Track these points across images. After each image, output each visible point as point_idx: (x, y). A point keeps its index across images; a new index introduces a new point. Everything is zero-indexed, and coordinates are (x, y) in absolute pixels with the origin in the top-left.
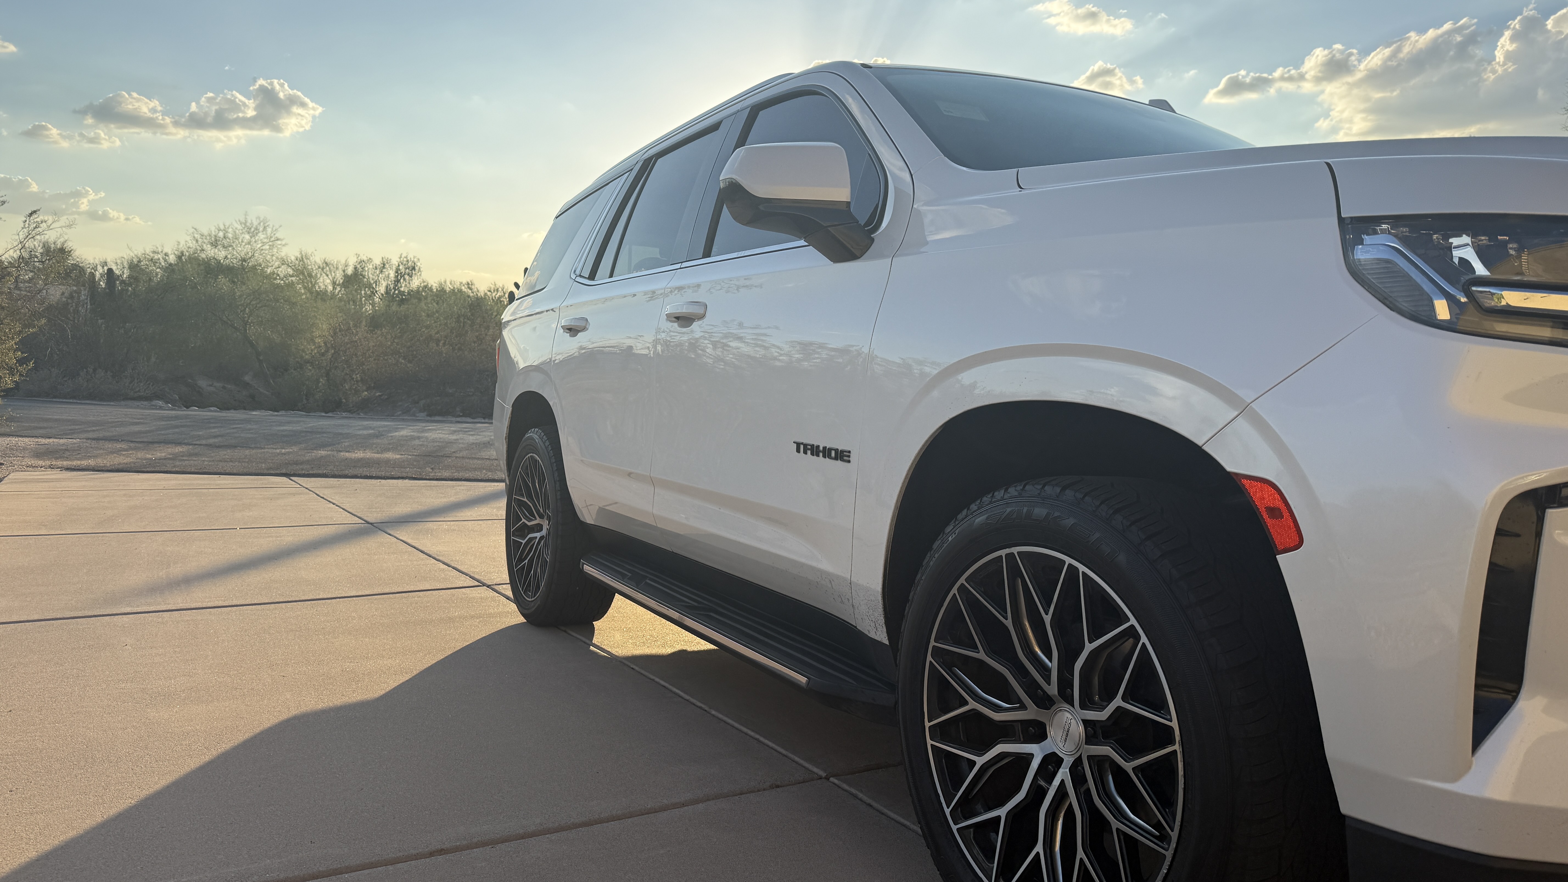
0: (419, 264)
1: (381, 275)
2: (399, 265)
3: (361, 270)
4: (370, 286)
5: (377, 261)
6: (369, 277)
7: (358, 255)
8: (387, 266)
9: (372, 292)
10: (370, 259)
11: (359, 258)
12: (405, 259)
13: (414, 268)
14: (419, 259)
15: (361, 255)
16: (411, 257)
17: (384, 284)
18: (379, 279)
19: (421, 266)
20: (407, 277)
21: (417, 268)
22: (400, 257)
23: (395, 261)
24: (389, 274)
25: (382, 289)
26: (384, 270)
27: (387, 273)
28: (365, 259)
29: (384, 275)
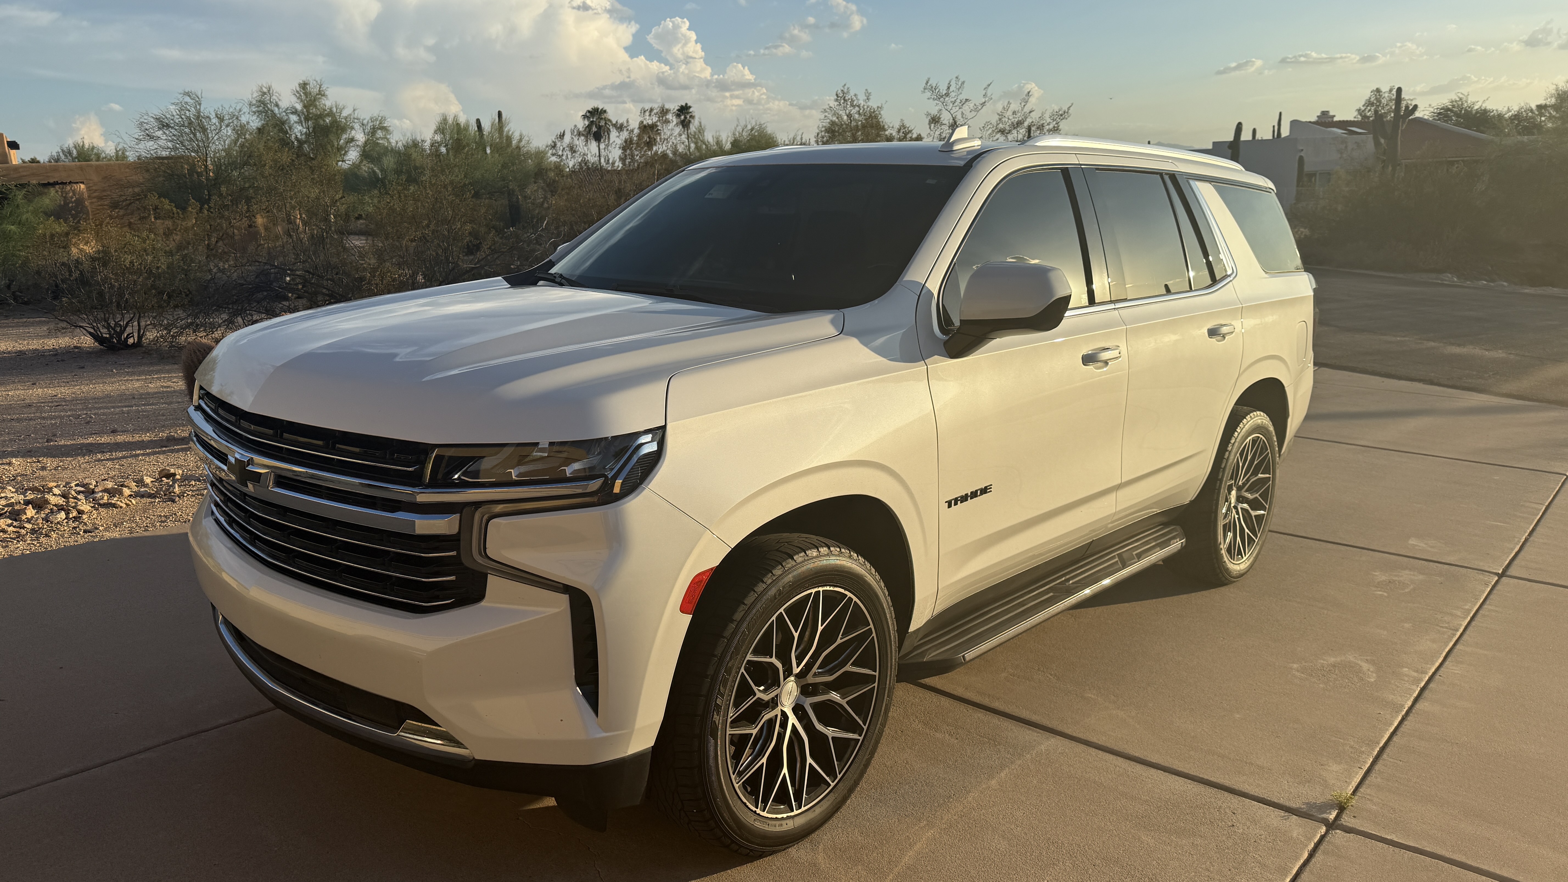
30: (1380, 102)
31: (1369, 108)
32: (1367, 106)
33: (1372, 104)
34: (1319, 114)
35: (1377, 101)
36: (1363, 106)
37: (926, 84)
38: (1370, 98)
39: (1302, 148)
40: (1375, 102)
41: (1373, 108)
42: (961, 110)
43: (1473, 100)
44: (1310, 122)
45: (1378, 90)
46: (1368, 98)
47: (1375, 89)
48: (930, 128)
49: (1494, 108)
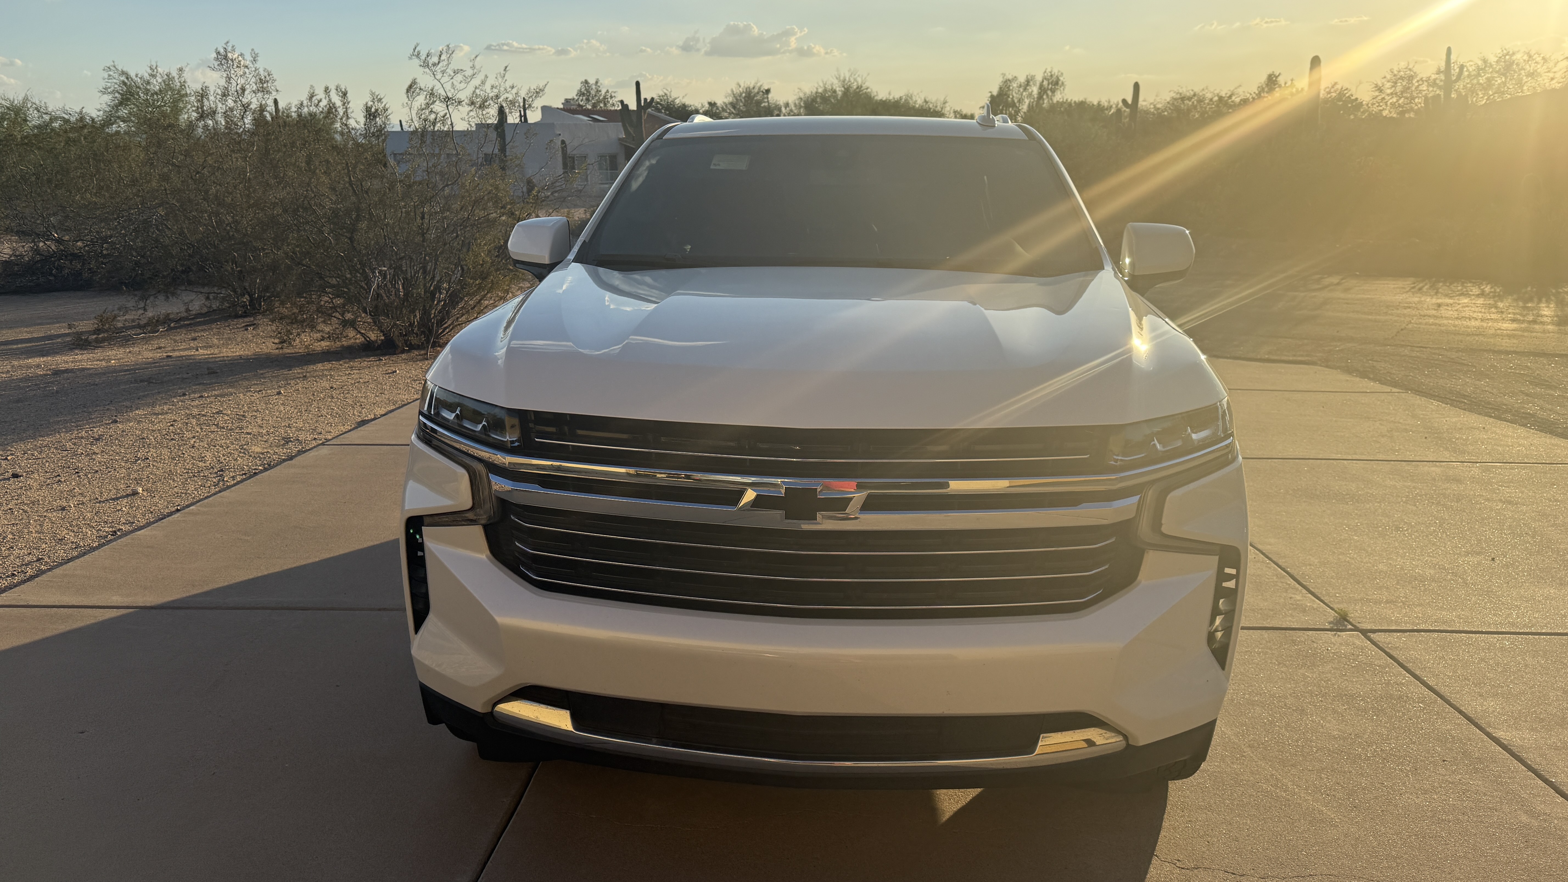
0: (1061, 79)
1: (1024, 93)
2: (1043, 81)
3: (1007, 89)
4: (1013, 105)
5: (1022, 79)
6: (1013, 96)
7: (1004, 75)
8: (1031, 83)
9: (1015, 112)
10: (1015, 77)
11: (1005, 77)
12: (1049, 74)
13: (1057, 83)
14: (1062, 74)
15: (1007, 74)
16: (1055, 71)
17: (1027, 101)
18: (1023, 97)
19: (1064, 80)
20: (1049, 93)
21: (1060, 83)
22: (1045, 72)
23: (1039, 78)
24: (1032, 91)
25: (1024, 108)
26: (1028, 88)
27: (1030, 90)
28: (1010, 77)
29: (1027, 93)
30: (589, 92)
31: (581, 98)
32: (580, 96)
33: (583, 94)
34: (563, 102)
35: (587, 92)
36: (577, 95)
37: (414, 51)
38: (581, 89)
39: (559, 133)
40: (585, 92)
41: (584, 98)
42: (452, 80)
43: (675, 96)
44: (558, 108)
45: (586, 82)
46: (579, 89)
47: (584, 81)
48: (408, 97)
49: (692, 104)
